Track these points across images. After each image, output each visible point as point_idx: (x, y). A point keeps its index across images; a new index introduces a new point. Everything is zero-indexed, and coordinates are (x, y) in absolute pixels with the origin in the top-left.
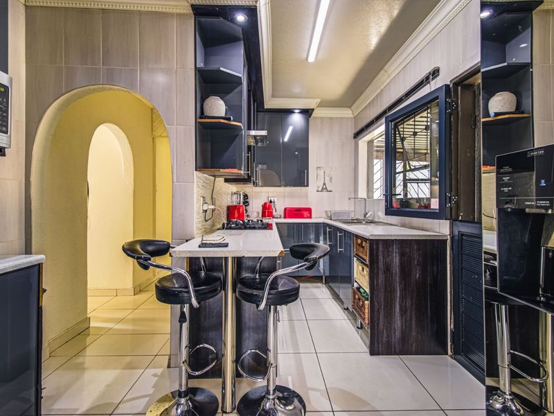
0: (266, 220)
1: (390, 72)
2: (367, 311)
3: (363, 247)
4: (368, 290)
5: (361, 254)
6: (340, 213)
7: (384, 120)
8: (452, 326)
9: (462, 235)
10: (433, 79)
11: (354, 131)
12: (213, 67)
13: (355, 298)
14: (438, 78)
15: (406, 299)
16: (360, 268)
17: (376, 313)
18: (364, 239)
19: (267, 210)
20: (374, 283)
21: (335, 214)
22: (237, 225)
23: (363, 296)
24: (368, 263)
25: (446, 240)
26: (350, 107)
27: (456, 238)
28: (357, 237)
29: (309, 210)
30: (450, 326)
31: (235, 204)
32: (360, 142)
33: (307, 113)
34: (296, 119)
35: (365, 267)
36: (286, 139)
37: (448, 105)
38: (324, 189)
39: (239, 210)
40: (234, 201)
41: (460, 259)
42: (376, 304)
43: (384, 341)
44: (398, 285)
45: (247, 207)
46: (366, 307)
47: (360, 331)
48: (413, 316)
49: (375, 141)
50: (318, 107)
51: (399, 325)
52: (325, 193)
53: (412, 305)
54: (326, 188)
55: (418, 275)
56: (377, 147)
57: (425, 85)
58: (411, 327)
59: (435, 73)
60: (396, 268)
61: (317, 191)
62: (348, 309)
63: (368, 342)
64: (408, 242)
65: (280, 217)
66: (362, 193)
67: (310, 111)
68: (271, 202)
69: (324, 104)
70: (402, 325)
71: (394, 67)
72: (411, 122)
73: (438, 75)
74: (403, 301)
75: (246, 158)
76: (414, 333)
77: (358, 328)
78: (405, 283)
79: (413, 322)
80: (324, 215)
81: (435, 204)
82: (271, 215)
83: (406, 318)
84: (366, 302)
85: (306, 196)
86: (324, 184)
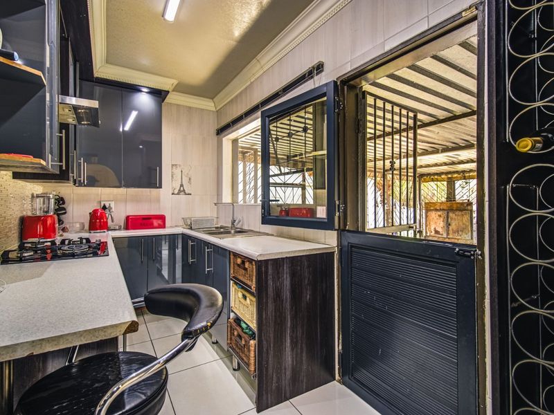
0: (96, 237)
1: (263, 62)
2: (252, 354)
3: (246, 269)
4: (254, 326)
5: (241, 278)
6: (202, 220)
7: (259, 113)
8: (340, 348)
9: (352, 247)
10: (317, 74)
11: (217, 127)
13: (232, 334)
14: (323, 73)
15: (296, 328)
16: (240, 295)
17: (264, 355)
18: (246, 259)
19: (98, 220)
20: (262, 317)
21: (196, 221)
22: (36, 252)
23: (245, 333)
24: (254, 290)
25: (334, 253)
26: (212, 99)
27: (345, 249)
28: (236, 255)
29: (162, 218)
30: (338, 348)
31: (38, 214)
32: (224, 139)
33: (159, 95)
34: (144, 100)
35: (248, 295)
36: (127, 128)
37: (336, 103)
38: (182, 191)
39: (44, 222)
40: (38, 208)
41: (350, 273)
42: (265, 342)
43: (274, 388)
44: (288, 313)
45: (63, 217)
46: (252, 349)
47: (237, 373)
48: (304, 345)
49: (240, 140)
50: (173, 91)
51: (290, 362)
52: (182, 196)
53: (303, 333)
54: (184, 190)
55: (308, 296)
56: (242, 148)
57: (307, 80)
58: (302, 360)
59: (319, 68)
60: (287, 293)
61: (173, 194)
62: (217, 342)
63: (255, 396)
64: (299, 258)
65: (120, 229)
66: (227, 198)
67: (163, 93)
68: (104, 208)
69: (183, 88)
70: (293, 361)
71: (268, 58)
72: (285, 121)
73: (323, 71)
74: (293, 331)
75: (56, 141)
76: (305, 367)
77: (234, 370)
78: (296, 308)
79: (304, 355)
80: (181, 223)
81: (321, 213)
82: (104, 227)
83: (296, 351)
84: (252, 342)
85: (158, 200)
86: (182, 185)
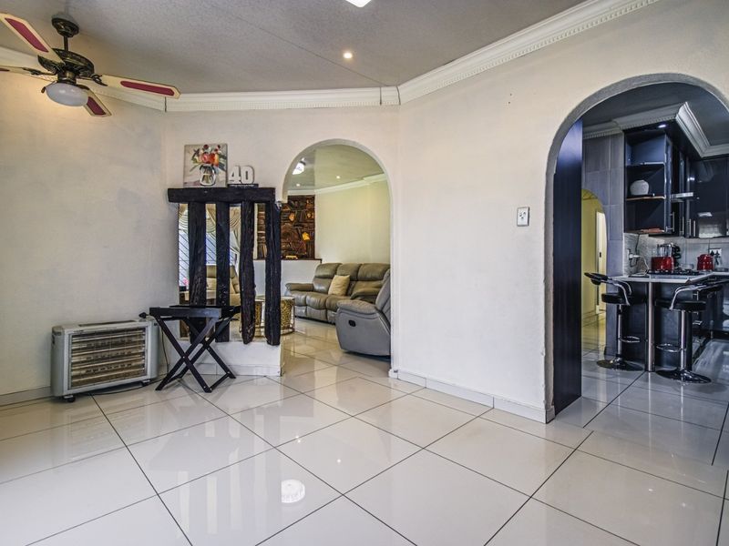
12: (636, 164)
31: (662, 256)
39: (665, 261)
40: (661, 253)
45: (678, 260)
68: (712, 254)
75: (669, 218)
